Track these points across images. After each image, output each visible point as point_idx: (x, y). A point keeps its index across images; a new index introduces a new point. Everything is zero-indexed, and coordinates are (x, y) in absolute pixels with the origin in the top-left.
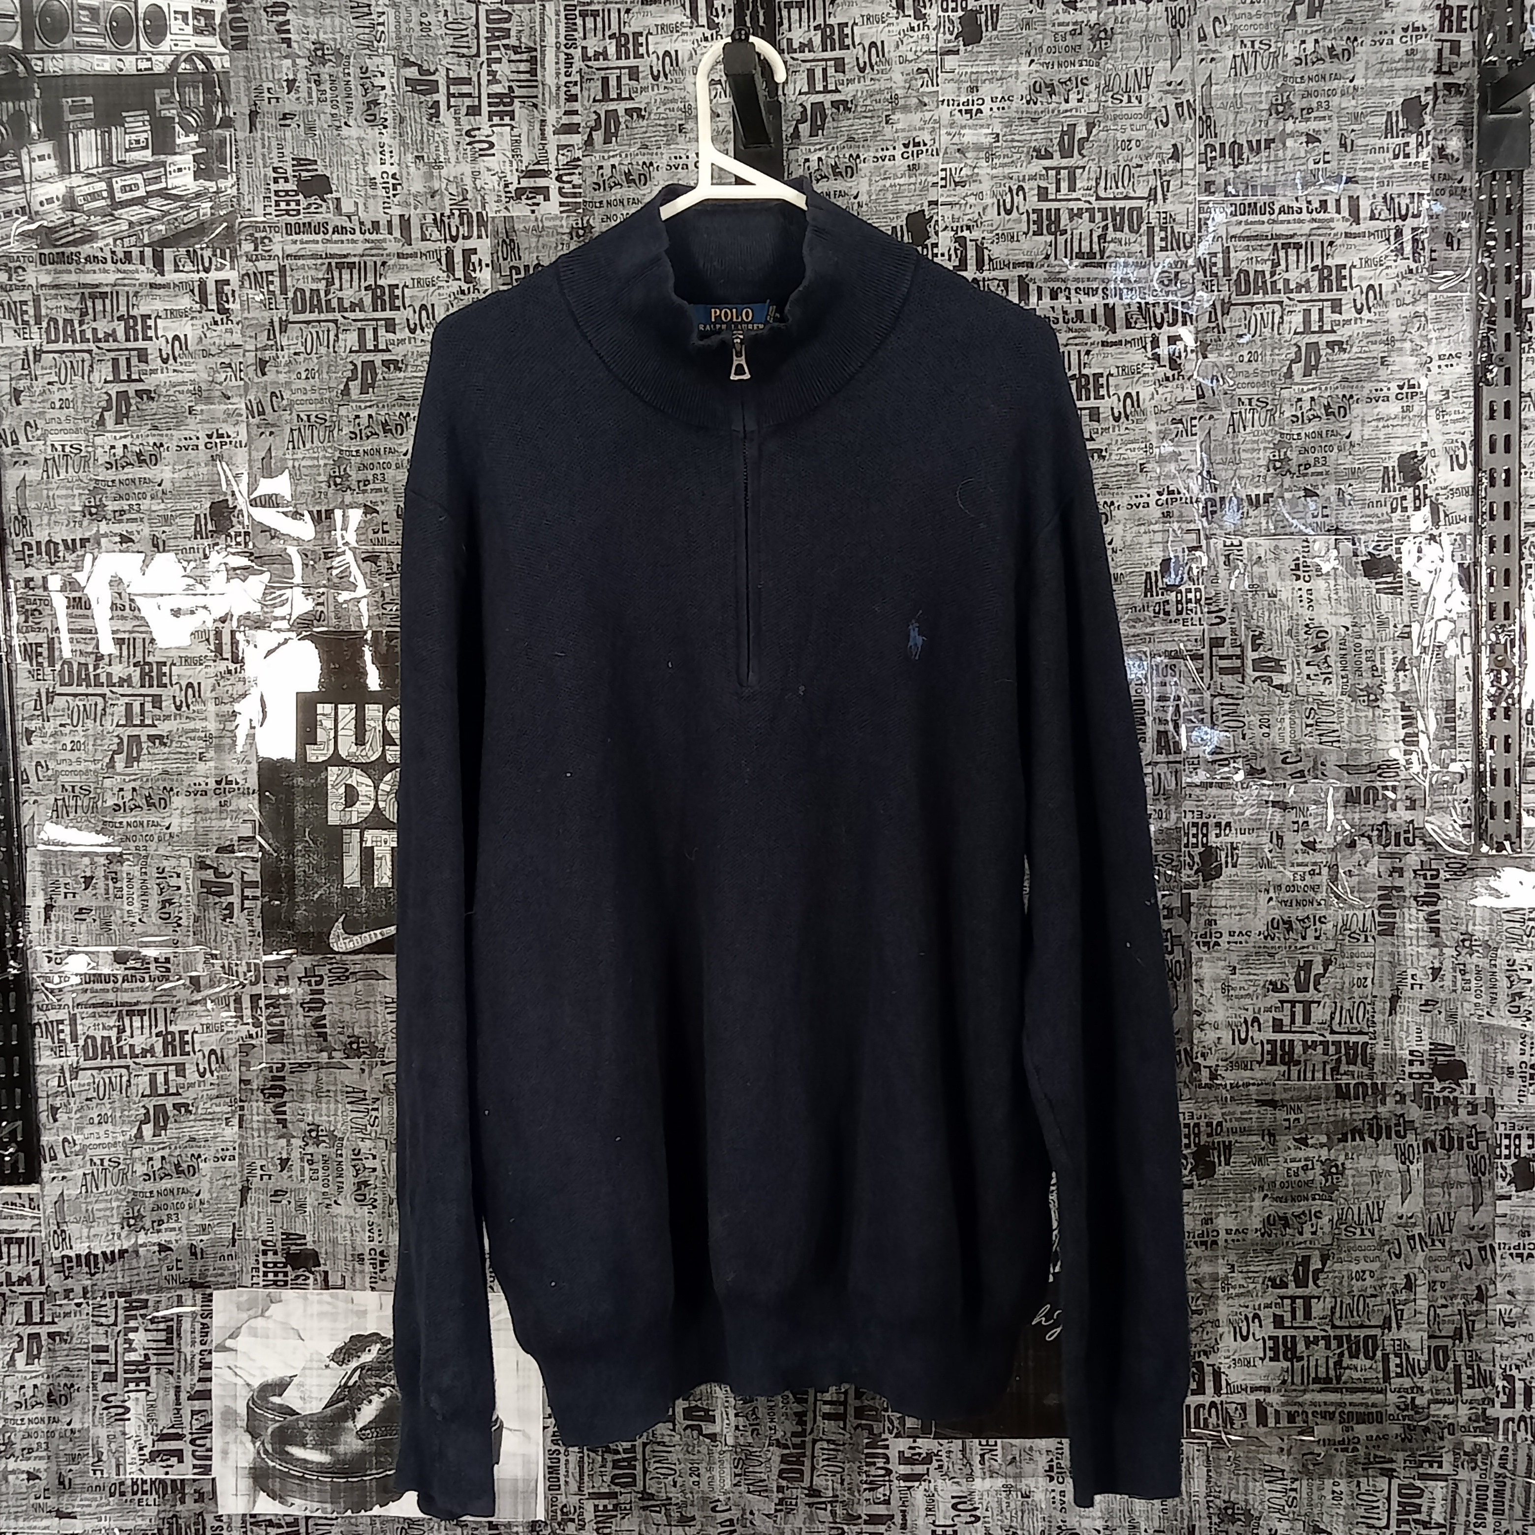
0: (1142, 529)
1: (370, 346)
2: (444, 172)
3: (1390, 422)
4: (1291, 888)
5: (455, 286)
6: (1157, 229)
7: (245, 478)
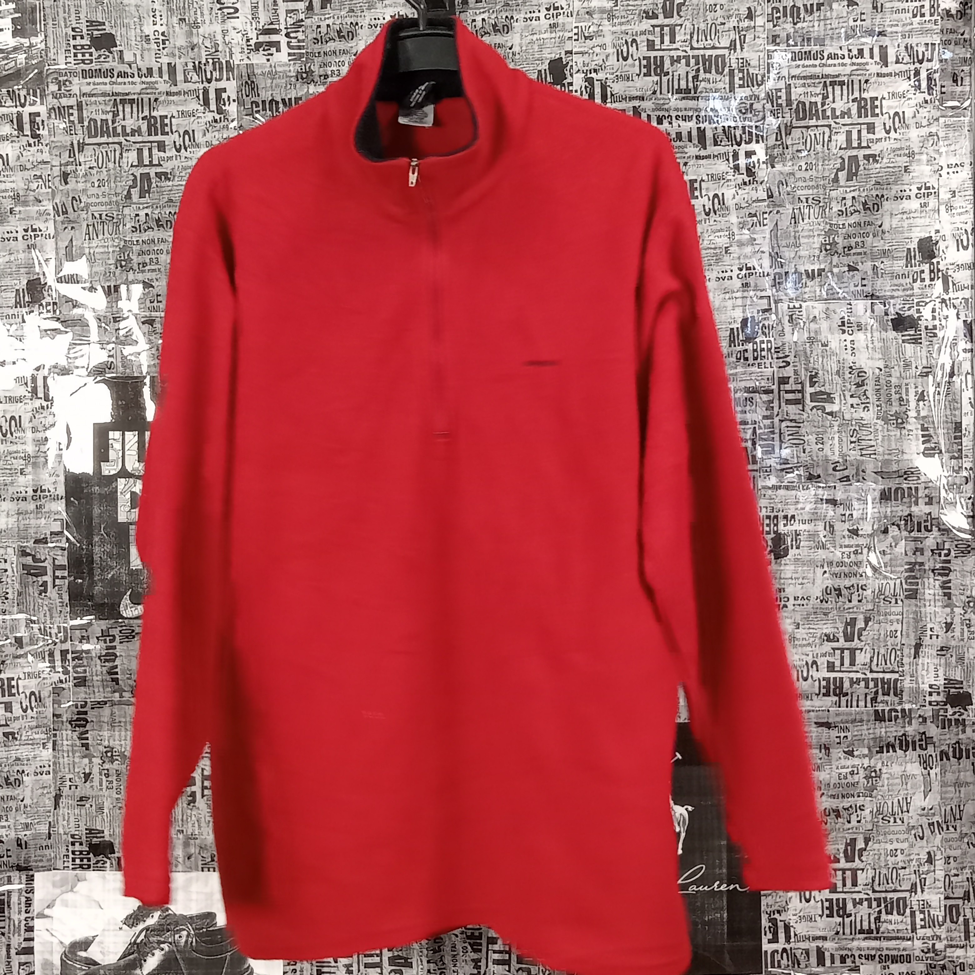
0: (727, 296)
1: (146, 162)
2: (201, 31)
3: (912, 215)
4: (841, 564)
5: (209, 117)
6: (736, 71)
7: (52, 263)
